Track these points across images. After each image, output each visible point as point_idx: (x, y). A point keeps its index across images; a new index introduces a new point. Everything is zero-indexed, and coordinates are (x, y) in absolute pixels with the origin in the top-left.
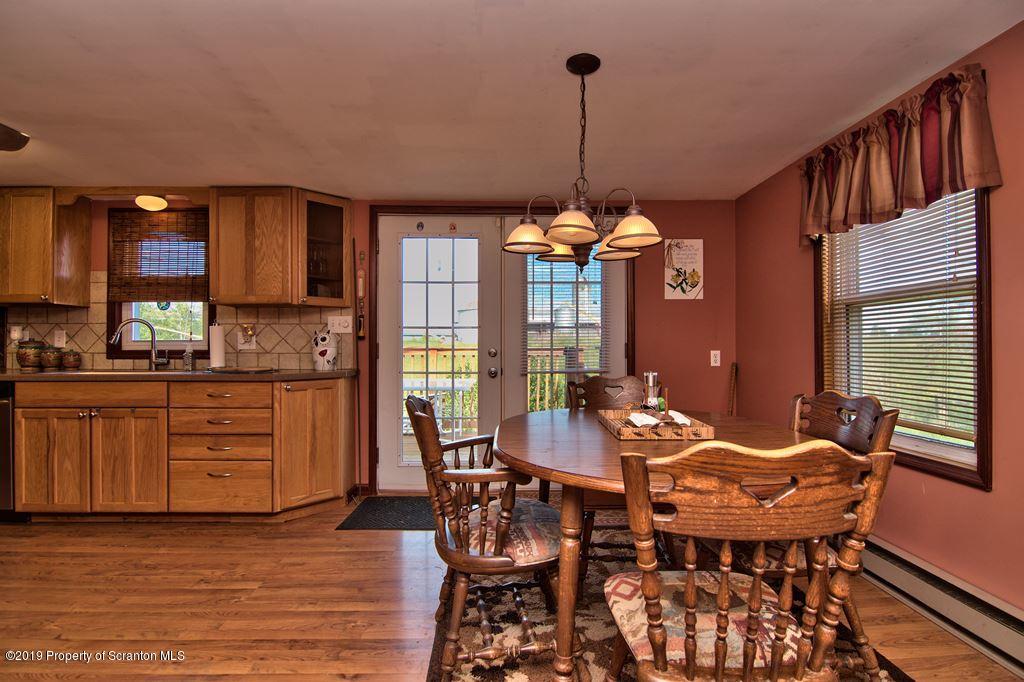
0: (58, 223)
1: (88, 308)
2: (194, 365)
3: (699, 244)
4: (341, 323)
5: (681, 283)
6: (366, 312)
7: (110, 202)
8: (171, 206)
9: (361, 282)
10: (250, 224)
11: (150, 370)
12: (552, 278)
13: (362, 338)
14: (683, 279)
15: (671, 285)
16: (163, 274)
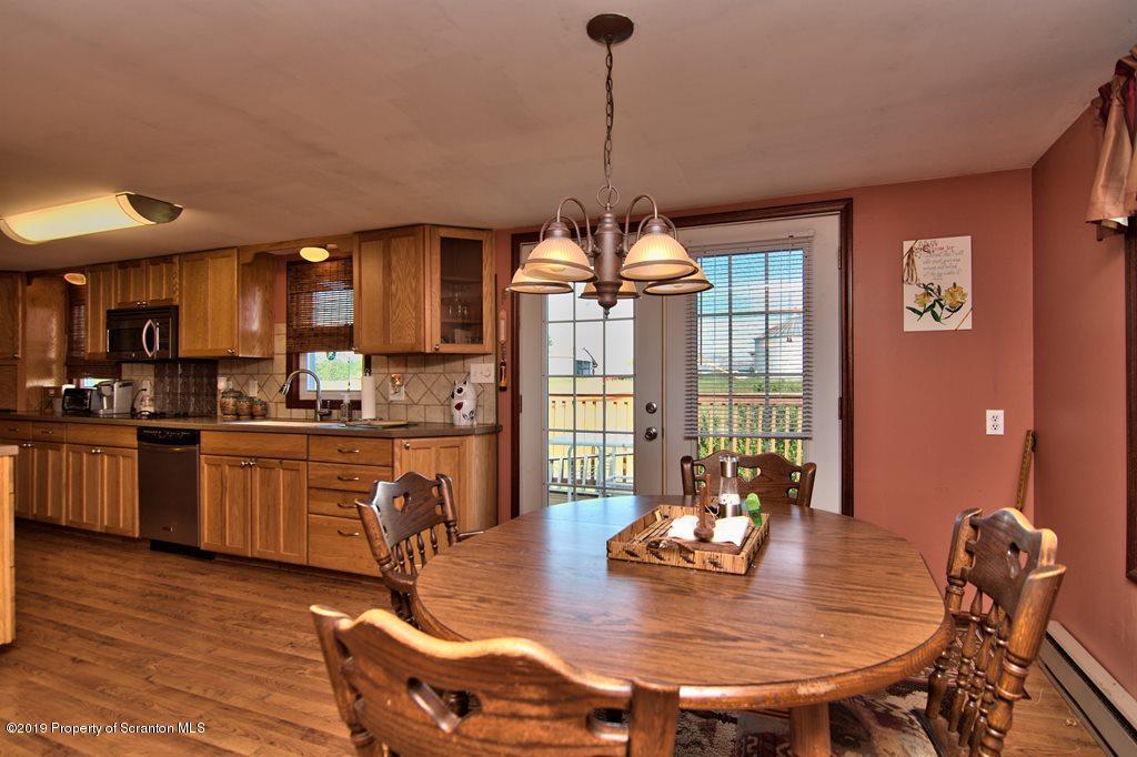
0: (243, 281)
1: (272, 359)
2: (350, 415)
3: (964, 243)
4: (483, 372)
5: (933, 306)
6: (508, 360)
7: (289, 255)
8: (333, 256)
9: (503, 324)
10: (387, 268)
11: (315, 420)
12: (730, 308)
13: (504, 389)
14: (934, 301)
15: (914, 310)
16: (327, 324)
